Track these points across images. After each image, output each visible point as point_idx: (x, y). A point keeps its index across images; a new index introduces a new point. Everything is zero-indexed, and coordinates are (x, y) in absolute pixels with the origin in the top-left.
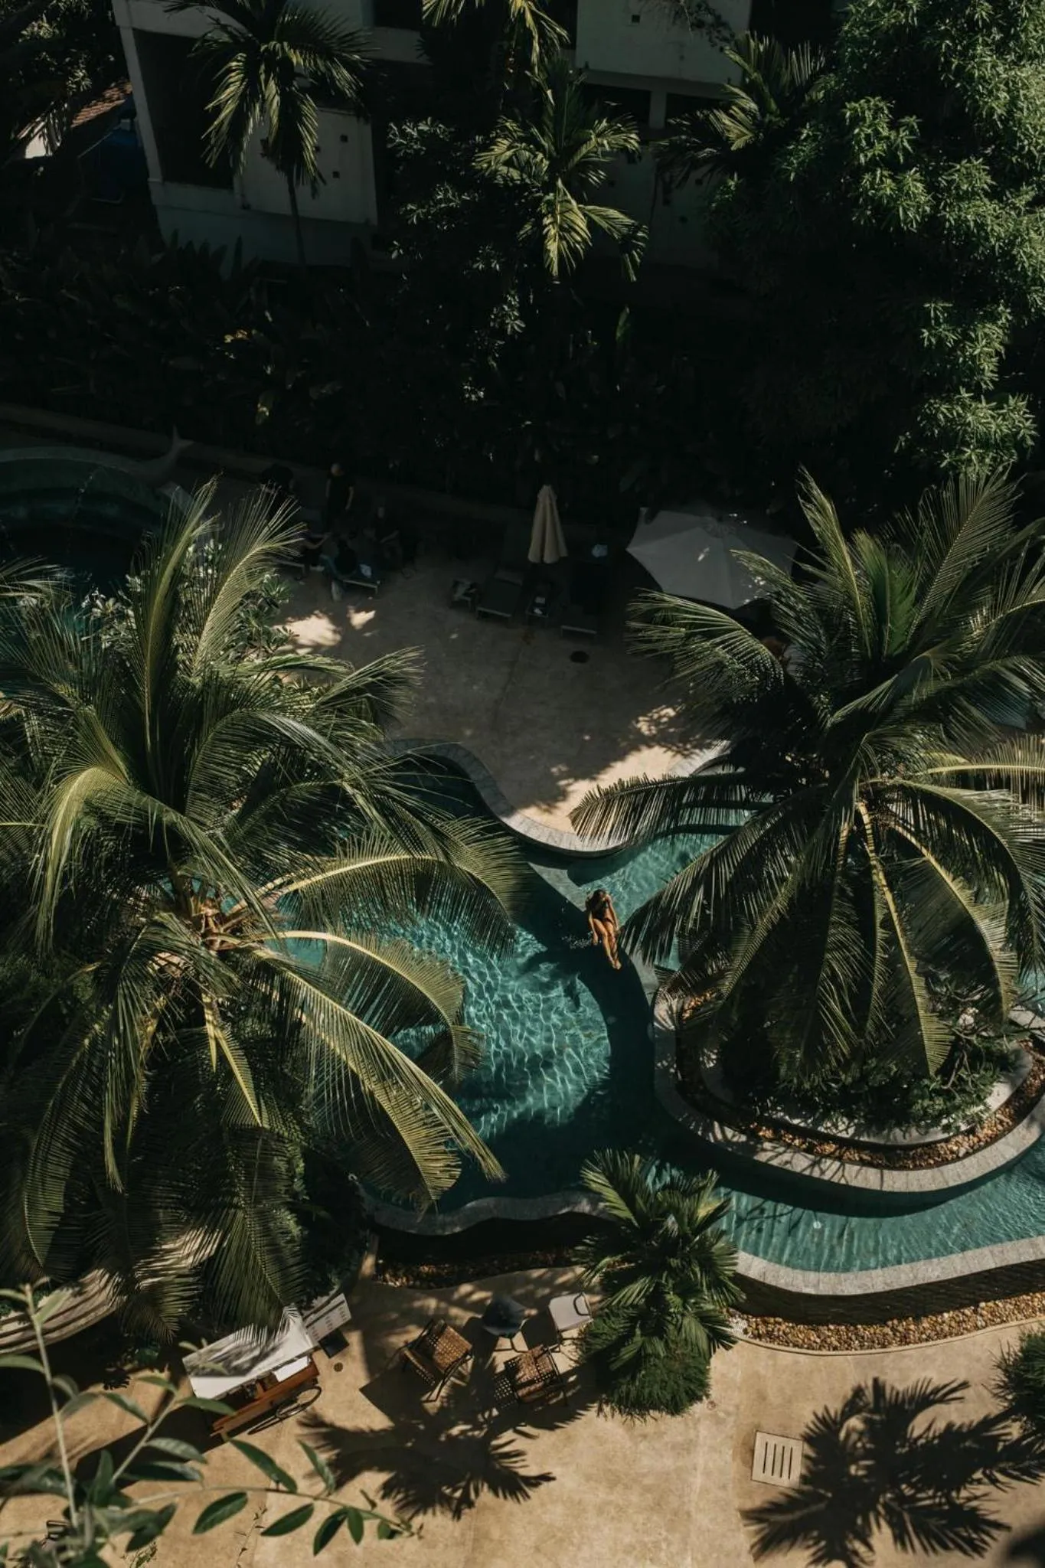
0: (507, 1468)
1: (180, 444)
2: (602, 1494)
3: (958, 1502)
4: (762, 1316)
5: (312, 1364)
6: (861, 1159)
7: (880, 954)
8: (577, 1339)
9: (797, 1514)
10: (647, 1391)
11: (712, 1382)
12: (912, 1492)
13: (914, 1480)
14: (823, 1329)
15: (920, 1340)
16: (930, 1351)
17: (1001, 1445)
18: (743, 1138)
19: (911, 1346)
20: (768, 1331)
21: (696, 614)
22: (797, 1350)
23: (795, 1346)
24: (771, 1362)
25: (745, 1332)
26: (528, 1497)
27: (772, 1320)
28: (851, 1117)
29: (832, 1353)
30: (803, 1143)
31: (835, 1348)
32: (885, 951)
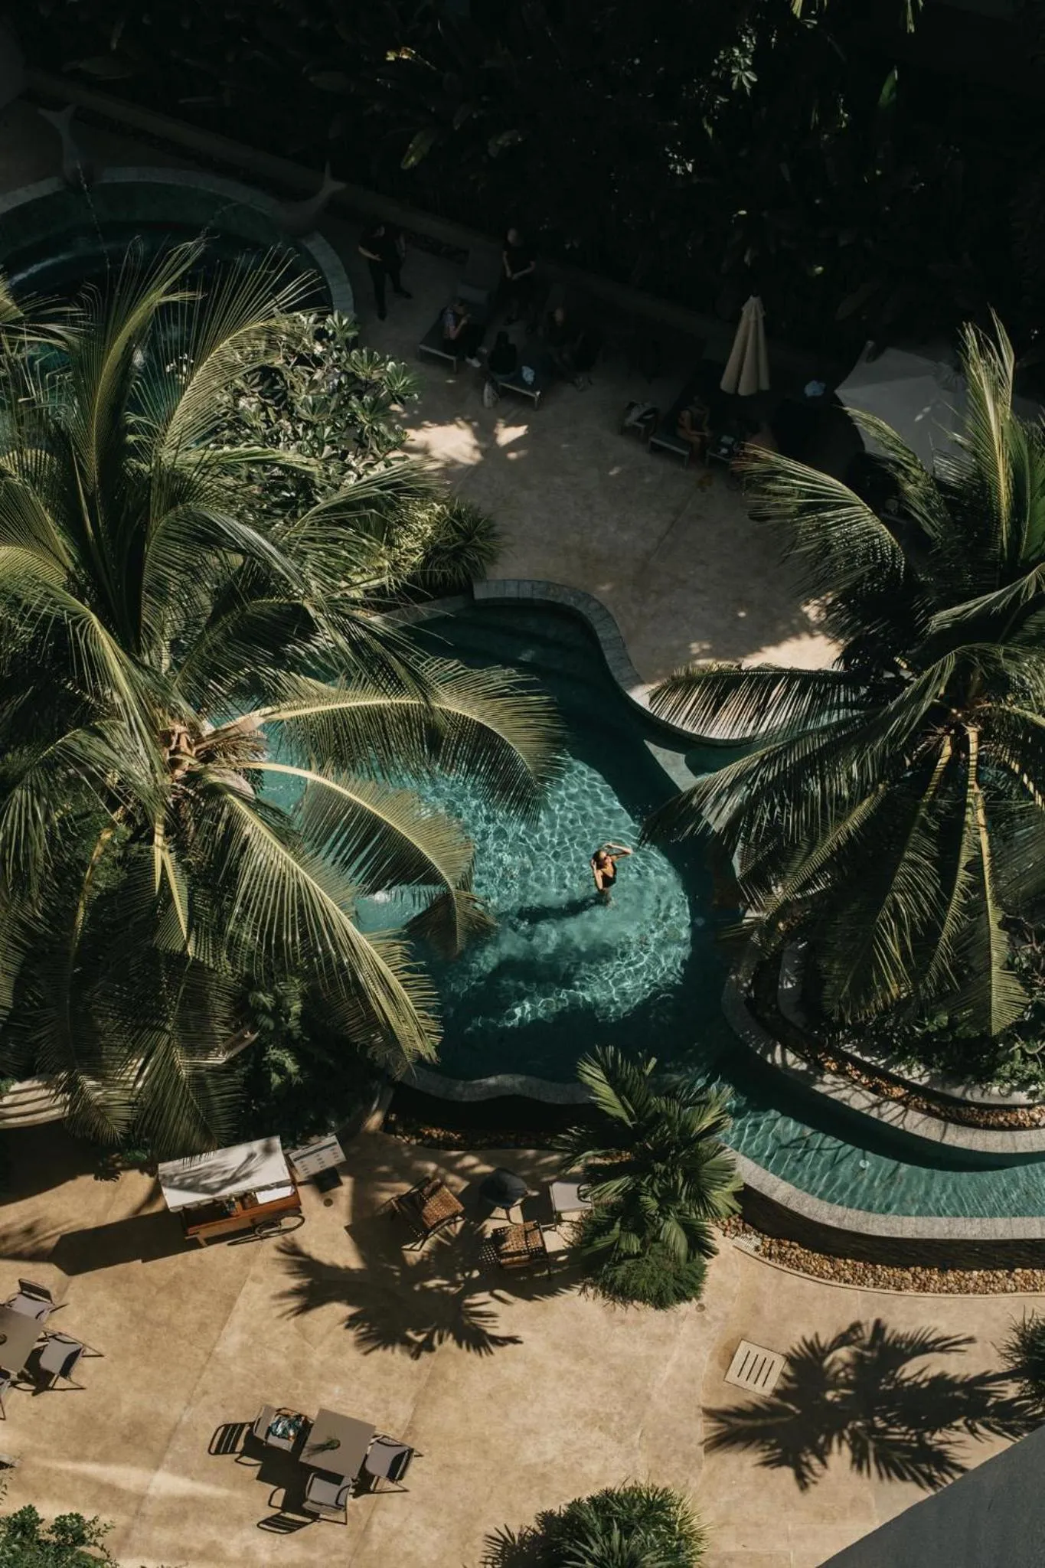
0: (475, 1325)
1: (331, 186)
2: (566, 1363)
3: (929, 1442)
4: (778, 1238)
5: (295, 1194)
6: (929, 1109)
7: (957, 898)
8: (577, 1223)
9: (760, 1422)
10: (633, 1282)
11: (705, 1287)
12: (884, 1425)
13: (889, 1415)
14: (840, 1262)
15: (940, 1291)
16: (947, 1303)
17: (991, 1402)
18: (804, 1066)
19: (929, 1294)
20: (780, 1253)
21: (815, 482)
22: (806, 1275)
23: (805, 1271)
24: (775, 1281)
25: (757, 1249)
26: (492, 1353)
27: (788, 1243)
28: (929, 1065)
29: (842, 1284)
30: (871, 1082)
31: (847, 1281)
32: (966, 896)
